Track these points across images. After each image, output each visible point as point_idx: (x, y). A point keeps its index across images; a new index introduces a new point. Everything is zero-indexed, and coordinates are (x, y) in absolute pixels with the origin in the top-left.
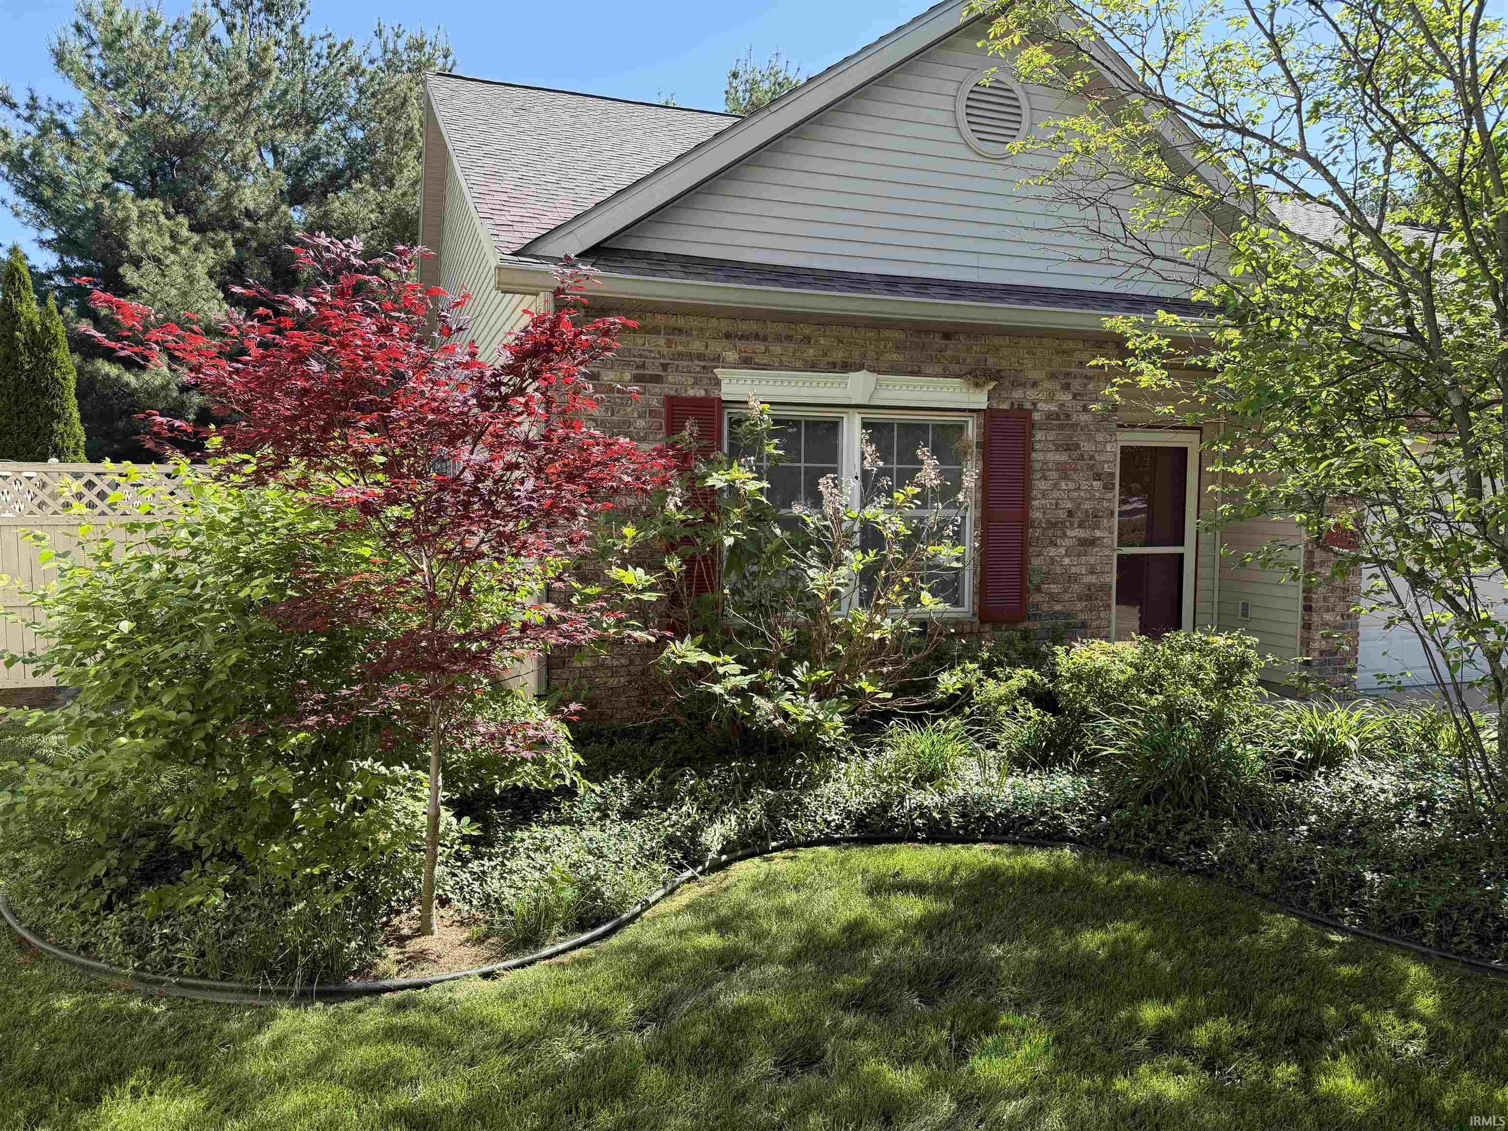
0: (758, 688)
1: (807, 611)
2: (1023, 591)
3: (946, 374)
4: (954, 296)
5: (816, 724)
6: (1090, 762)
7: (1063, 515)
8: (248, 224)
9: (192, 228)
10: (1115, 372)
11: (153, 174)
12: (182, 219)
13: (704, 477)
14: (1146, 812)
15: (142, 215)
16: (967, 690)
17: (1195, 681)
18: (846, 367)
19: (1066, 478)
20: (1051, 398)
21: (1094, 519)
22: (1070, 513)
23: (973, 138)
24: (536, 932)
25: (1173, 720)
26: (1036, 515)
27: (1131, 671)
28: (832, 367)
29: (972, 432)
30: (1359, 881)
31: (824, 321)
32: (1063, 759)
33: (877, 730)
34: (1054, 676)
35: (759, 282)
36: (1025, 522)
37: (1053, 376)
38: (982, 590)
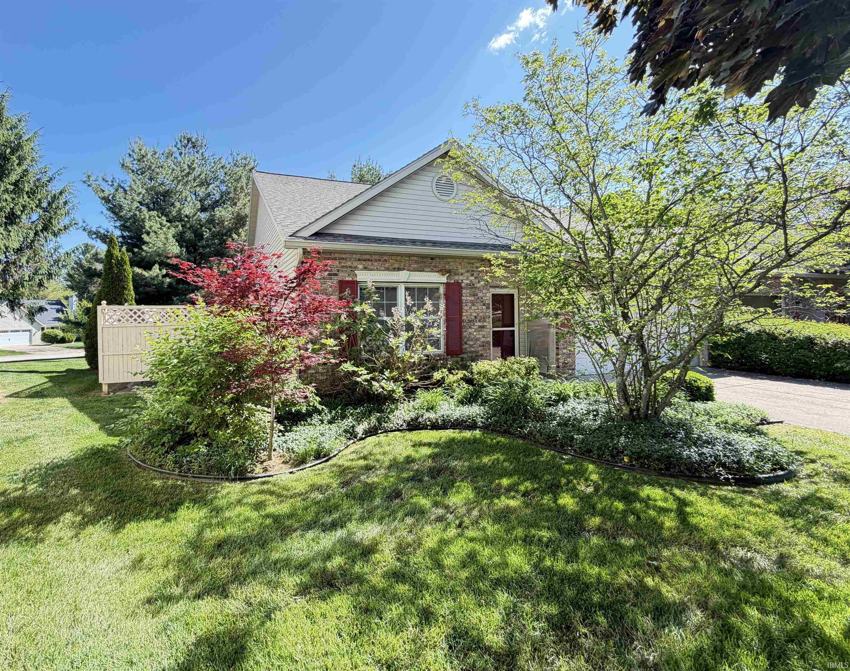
0: (373, 379)
1: (389, 352)
2: (461, 345)
3: (432, 271)
4: (434, 246)
5: (393, 391)
6: (485, 402)
7: (473, 318)
8: (186, 219)
9: (167, 221)
10: (487, 272)
11: (154, 203)
12: (164, 218)
13: (353, 308)
14: (503, 417)
15: (150, 217)
16: (443, 378)
17: (518, 373)
18: (399, 269)
19: (474, 305)
20: (468, 279)
21: (483, 319)
22: (476, 317)
23: (438, 195)
24: (305, 459)
25: (511, 386)
26: (464, 318)
27: (497, 371)
28: (394, 269)
29: (442, 290)
30: (572, 438)
31: (392, 255)
32: (476, 401)
33: (413, 393)
34: (472, 373)
35: (369, 243)
36: (461, 321)
37: (468, 271)
38: (447, 344)
